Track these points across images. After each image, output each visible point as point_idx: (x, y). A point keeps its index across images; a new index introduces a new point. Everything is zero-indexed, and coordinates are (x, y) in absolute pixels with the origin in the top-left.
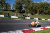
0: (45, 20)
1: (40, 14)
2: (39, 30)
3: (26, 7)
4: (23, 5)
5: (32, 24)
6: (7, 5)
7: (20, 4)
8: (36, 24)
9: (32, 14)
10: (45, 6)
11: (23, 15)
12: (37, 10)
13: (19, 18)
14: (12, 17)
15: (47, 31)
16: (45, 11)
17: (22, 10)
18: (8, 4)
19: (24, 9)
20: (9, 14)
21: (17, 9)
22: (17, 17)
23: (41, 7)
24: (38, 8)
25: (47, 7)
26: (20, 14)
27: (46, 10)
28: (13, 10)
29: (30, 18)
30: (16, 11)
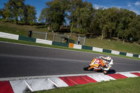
0: (121, 53)
1: (107, 37)
2: (105, 80)
3: (74, 19)
4: (66, 12)
6: (27, 10)
9: (88, 36)
10: (123, 19)
12: (101, 27)
14: (38, 41)
15: (125, 83)
17: (64, 24)
18: (29, 7)
20: (31, 32)
22: (50, 43)
23: (112, 20)
25: (127, 21)
26: (57, 34)
27: (124, 29)
29: (83, 47)
30: (48, 25)
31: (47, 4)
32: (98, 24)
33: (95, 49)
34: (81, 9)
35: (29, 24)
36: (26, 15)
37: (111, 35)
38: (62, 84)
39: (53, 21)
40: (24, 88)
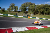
0: (46, 19)
2: (41, 28)
3: (29, 9)
4: (27, 7)
5: (36, 22)
7: (25, 6)
8: (39, 23)
9: (34, 14)
11: (27, 15)
13: (23, 17)
15: (48, 29)
16: (45, 12)
18: (16, 7)
19: (27, 10)
20: (17, 14)
21: (22, 10)
22: (22, 17)
24: (40, 9)
26: (24, 14)
27: (47, 11)
28: (20, 11)
30: (22, 11)
31: (21, 5)
32: (37, 10)
33: (37, 18)
34: (32, 6)
35: (16, 12)
36: (15, 9)
37: (42, 13)
38: (27, 29)
39: (23, 10)
40: (16, 31)
